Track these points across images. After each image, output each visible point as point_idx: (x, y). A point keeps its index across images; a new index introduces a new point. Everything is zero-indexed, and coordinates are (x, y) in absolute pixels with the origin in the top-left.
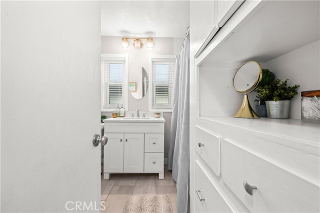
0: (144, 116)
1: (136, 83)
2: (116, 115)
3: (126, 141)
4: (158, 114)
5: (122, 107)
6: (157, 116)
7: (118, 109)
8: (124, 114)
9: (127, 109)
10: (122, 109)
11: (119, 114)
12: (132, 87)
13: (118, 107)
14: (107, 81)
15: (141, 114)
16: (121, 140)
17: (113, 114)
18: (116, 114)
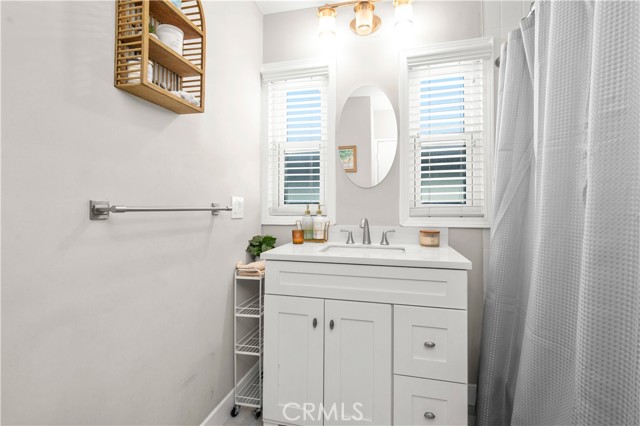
0: (385, 239)
1: (354, 147)
2: (301, 236)
3: (332, 325)
4: (434, 234)
5: (319, 212)
6: (428, 240)
7: (309, 218)
8: (326, 232)
9: (332, 218)
10: (319, 219)
11: (312, 231)
12: (346, 160)
13: (308, 212)
14: (279, 140)
15: (376, 233)
16: (315, 323)
17: (294, 232)
18: (302, 232)
